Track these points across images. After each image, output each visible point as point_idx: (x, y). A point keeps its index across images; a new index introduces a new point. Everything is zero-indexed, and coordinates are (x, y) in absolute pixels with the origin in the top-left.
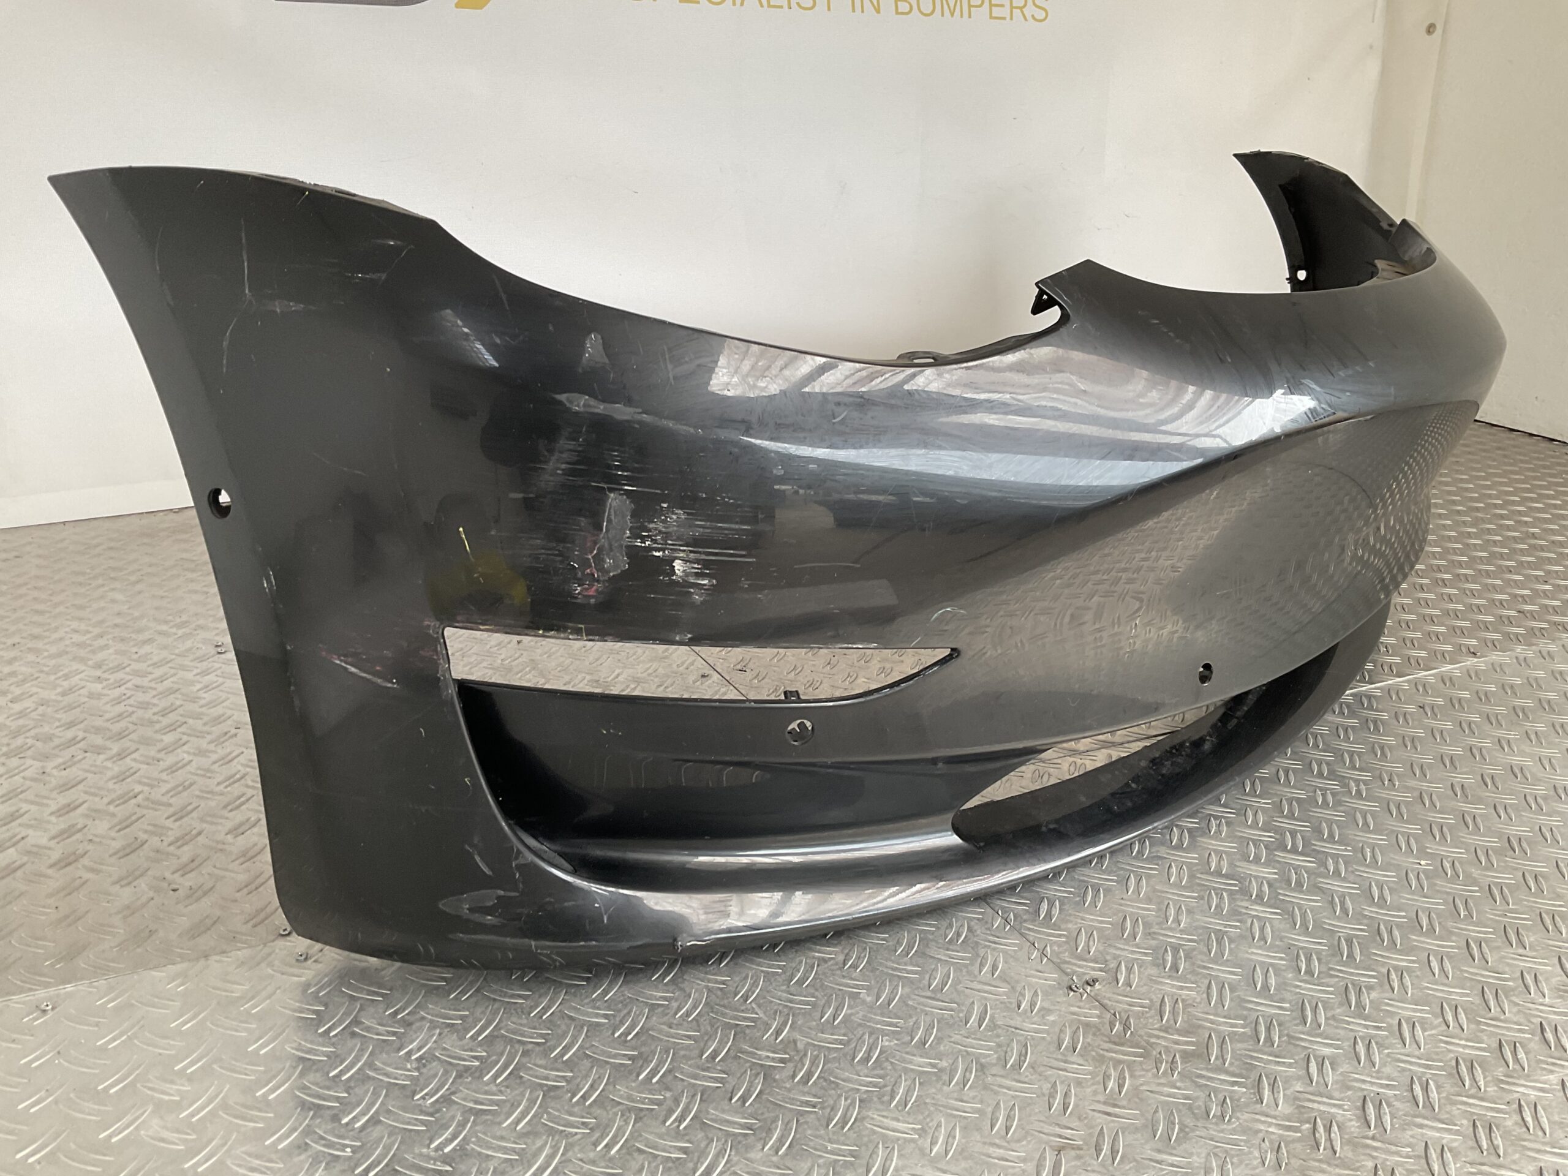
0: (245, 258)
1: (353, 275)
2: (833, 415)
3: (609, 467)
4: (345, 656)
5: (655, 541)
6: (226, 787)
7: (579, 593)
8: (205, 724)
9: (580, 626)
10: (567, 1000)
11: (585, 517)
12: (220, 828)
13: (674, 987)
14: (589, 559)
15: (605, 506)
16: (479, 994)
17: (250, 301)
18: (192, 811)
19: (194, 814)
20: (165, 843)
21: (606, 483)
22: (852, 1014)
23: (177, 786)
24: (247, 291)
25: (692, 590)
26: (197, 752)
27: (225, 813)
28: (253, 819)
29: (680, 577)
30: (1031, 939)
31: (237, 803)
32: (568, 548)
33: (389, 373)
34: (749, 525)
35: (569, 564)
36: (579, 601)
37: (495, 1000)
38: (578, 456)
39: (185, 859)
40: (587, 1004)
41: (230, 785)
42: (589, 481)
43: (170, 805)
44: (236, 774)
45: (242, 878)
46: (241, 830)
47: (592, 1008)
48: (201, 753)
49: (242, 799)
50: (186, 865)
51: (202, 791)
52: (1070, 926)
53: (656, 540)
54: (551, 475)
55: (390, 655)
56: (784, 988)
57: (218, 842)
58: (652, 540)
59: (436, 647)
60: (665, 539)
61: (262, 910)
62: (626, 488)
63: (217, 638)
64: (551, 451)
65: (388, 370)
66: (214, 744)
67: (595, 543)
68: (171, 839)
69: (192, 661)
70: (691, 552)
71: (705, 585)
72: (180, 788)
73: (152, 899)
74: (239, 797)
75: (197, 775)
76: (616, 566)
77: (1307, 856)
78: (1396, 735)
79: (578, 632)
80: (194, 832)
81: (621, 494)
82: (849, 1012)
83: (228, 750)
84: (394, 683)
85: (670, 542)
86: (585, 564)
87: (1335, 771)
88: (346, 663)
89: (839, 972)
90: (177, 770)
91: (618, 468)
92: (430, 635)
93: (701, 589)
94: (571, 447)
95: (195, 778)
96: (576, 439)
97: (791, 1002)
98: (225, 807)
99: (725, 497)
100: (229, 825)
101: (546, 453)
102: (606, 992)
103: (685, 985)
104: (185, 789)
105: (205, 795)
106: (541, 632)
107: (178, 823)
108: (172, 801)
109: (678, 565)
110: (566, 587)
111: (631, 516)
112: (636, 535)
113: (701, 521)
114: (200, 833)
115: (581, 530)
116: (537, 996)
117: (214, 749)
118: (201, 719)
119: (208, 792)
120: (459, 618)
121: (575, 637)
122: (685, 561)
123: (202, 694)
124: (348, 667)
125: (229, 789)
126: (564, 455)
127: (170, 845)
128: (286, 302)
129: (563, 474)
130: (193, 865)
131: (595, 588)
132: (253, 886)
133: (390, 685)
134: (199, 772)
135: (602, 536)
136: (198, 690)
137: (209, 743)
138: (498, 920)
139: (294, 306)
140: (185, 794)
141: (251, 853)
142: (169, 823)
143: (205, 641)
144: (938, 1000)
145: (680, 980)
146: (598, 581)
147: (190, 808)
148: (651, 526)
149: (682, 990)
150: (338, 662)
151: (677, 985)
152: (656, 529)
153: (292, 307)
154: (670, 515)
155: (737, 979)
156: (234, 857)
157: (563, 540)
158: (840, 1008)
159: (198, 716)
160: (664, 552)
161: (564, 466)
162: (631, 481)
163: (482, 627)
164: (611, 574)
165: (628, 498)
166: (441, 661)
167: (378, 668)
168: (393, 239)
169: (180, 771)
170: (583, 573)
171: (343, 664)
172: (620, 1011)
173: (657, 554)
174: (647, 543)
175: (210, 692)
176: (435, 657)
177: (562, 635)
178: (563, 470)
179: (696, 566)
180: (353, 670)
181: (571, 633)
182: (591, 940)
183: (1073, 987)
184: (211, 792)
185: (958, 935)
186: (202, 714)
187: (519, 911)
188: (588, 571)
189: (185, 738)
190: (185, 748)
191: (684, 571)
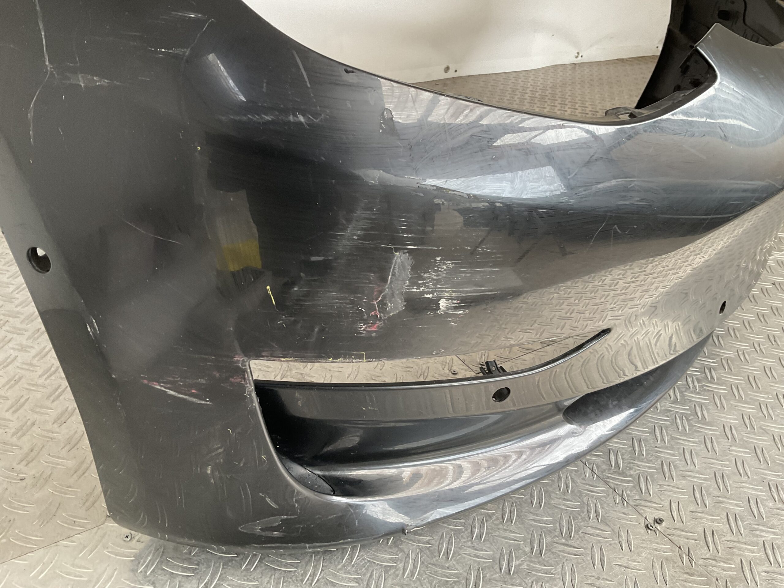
0: (41, 26)
1: (156, 50)
2: (569, 172)
3: (397, 231)
4: (164, 383)
5: (427, 287)
6: (46, 379)
7: (364, 330)
8: (22, 322)
9: (362, 353)
10: (326, 566)
11: (374, 272)
12: (47, 417)
13: (396, 549)
14: (374, 304)
15: (391, 263)
16: (263, 565)
17: (51, 73)
18: (24, 404)
19: (26, 407)
20: (9, 435)
21: (394, 244)
22: (520, 565)
23: (10, 381)
24: (47, 63)
25: (450, 319)
26: (20, 348)
27: (48, 403)
28: (70, 408)
29: (443, 311)
30: (612, 485)
31: (57, 393)
32: (358, 297)
33: (199, 151)
34: (498, 267)
35: (358, 310)
36: (363, 335)
37: (275, 569)
38: (371, 223)
39: (26, 449)
40: (341, 569)
41: (48, 377)
42: (380, 243)
43: (7, 398)
44: (51, 367)
45: (70, 463)
46: (63, 419)
47: (345, 573)
48: (23, 348)
49: (60, 390)
50: (27, 455)
51: (29, 384)
52: (632, 472)
53: (429, 286)
54: (349, 241)
55: (204, 382)
56: (469, 543)
57: (48, 431)
58: (426, 286)
59: (244, 375)
60: (435, 285)
61: (91, 494)
62: (409, 247)
64: (349, 221)
65: (199, 148)
66: (31, 340)
67: (380, 292)
68: (13, 430)
69: (4, 265)
70: (454, 292)
71: (460, 314)
72: (13, 382)
73: (7, 489)
74: (57, 389)
75: (23, 369)
76: (395, 308)
77: (748, 404)
78: (767, 306)
79: (360, 357)
80: (29, 423)
81: (404, 253)
82: (517, 563)
83: (43, 346)
84: (207, 401)
85: (439, 286)
86: (371, 308)
87: (744, 335)
88: (165, 388)
89: (501, 526)
90: (7, 366)
91: (404, 231)
92: (239, 367)
93: (456, 318)
94: (367, 216)
95: (23, 372)
96: (371, 209)
97: (478, 557)
98: (48, 398)
99: (484, 248)
100: (54, 414)
101: (345, 222)
102: (351, 558)
103: (403, 546)
104: (17, 382)
105: (32, 388)
106: (331, 359)
107: (16, 415)
108: (9, 394)
109: (443, 303)
110: (354, 326)
111: (412, 269)
112: (413, 283)
113: (464, 268)
114: (33, 424)
115: (370, 283)
116: (303, 563)
117: (31, 345)
118: (18, 317)
119: (33, 385)
120: (264, 354)
121: (358, 360)
122: (448, 299)
123: (15, 295)
124: (167, 390)
125: (48, 381)
126: (360, 223)
127: (13, 436)
128: (89, 77)
129: (358, 239)
130: (33, 454)
131: (377, 325)
132: (80, 472)
133: (203, 402)
134: (24, 366)
135: (387, 286)
136: (12, 292)
137: (27, 339)
138: (282, 534)
139: (99, 81)
140: (17, 387)
141: (74, 442)
142: (8, 415)
144: (571, 546)
145: (399, 542)
146: (380, 319)
147: (22, 400)
148: (426, 275)
149: (402, 550)
150: (159, 387)
151: (397, 546)
152: (429, 277)
153: (97, 81)
154: (442, 266)
155: (436, 538)
156: (62, 445)
157: (355, 291)
158: (511, 559)
159: (15, 315)
160: (433, 294)
161: (359, 232)
162: (414, 241)
163: (282, 359)
164: (391, 314)
165: (410, 255)
166: (248, 385)
167: (193, 391)
168: (193, 11)
169: (10, 366)
170: (368, 316)
171: (163, 389)
172: (365, 575)
173: (428, 296)
174: (421, 289)
175: (21, 293)
176: (243, 382)
177: (348, 361)
178: (358, 236)
179: (456, 302)
180: (172, 393)
181: (355, 358)
182: (348, 538)
183: (649, 526)
184: (36, 385)
185: (567, 486)
186: (18, 313)
187: (297, 526)
188: (373, 313)
189: (10, 336)
190: (11, 345)
191: (446, 307)
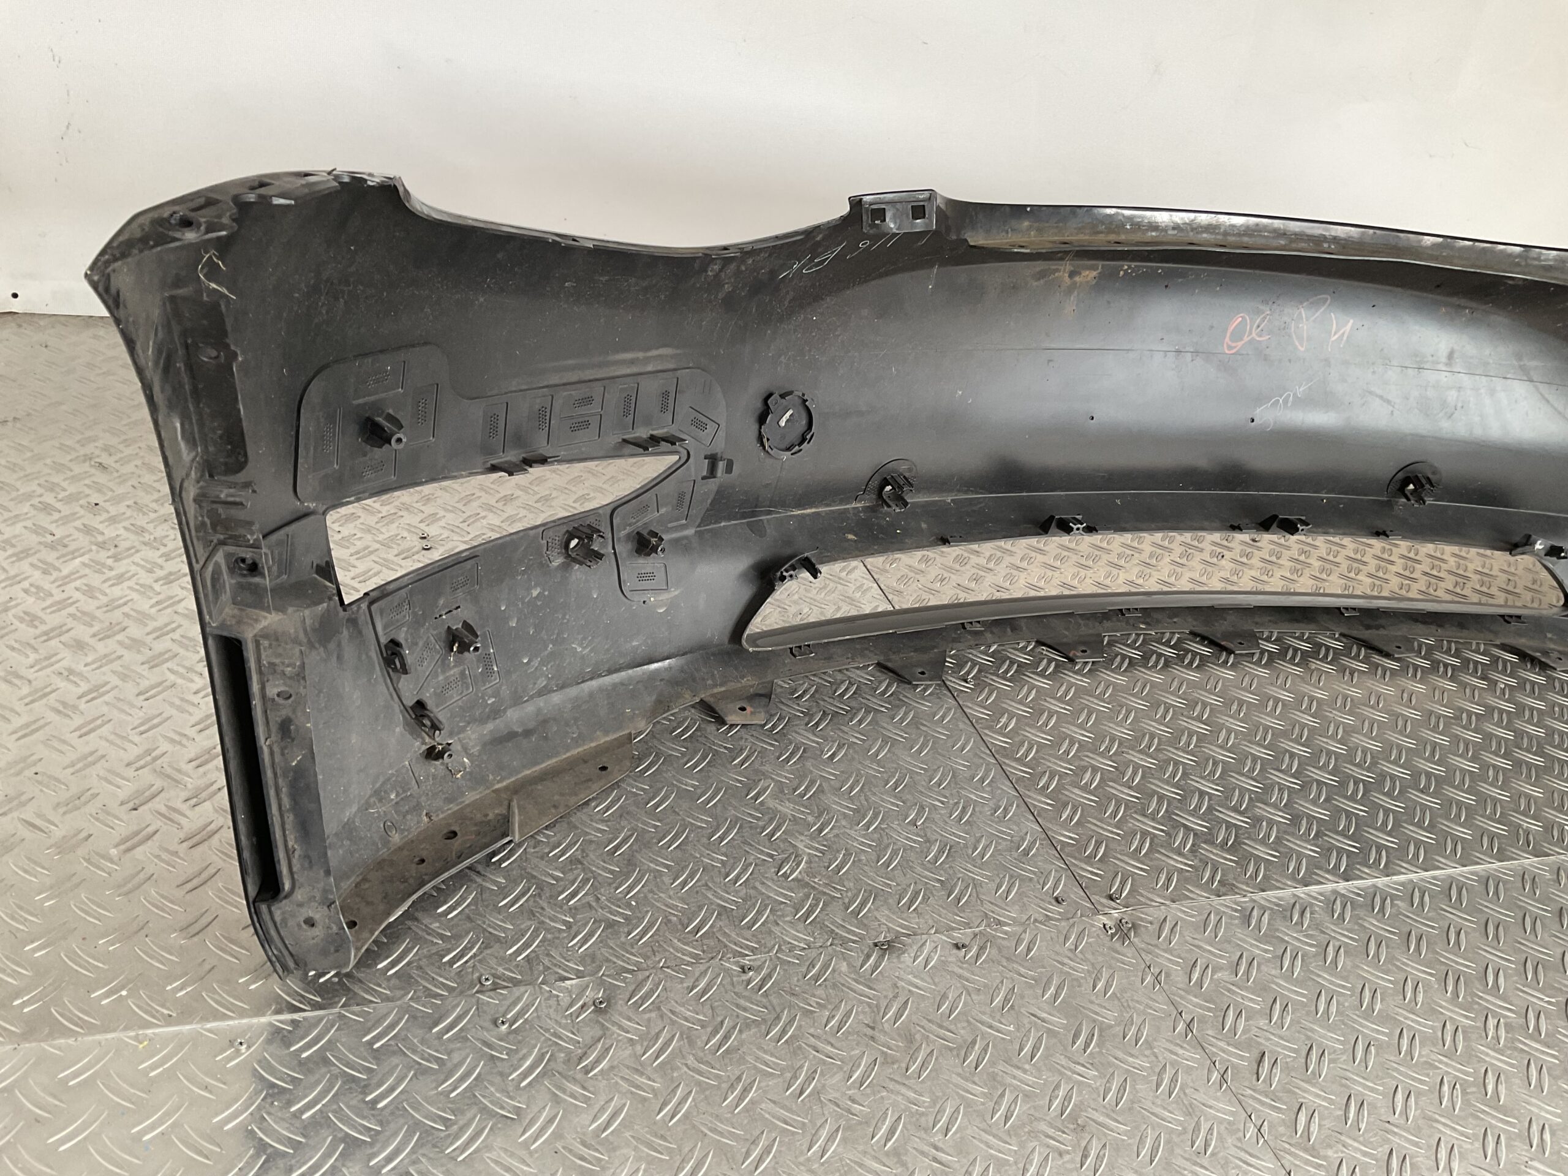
63: (422, 526)
143: (410, 528)
